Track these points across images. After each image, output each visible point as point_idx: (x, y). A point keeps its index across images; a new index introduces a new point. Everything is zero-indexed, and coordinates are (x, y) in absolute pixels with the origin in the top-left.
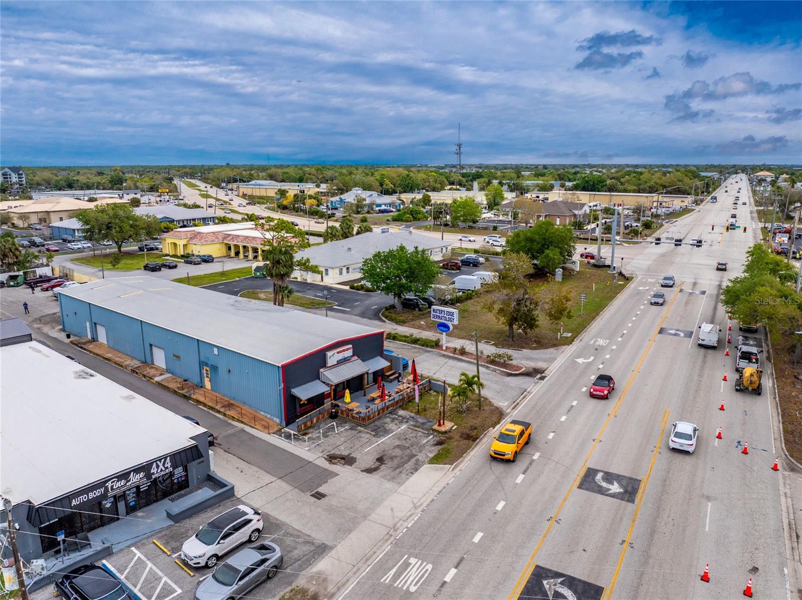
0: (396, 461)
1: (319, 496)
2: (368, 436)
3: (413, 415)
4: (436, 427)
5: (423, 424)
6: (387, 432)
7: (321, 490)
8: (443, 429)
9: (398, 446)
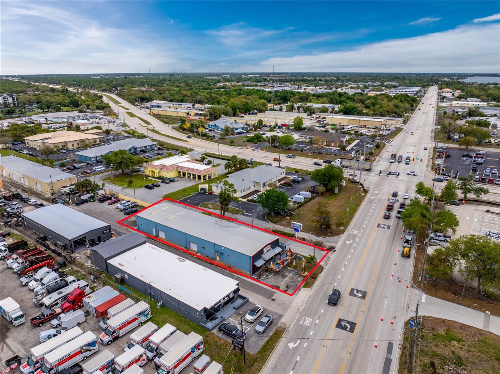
0: (292, 287)
1: (273, 300)
2: (280, 278)
3: (293, 269)
4: (302, 274)
5: (297, 273)
6: (286, 276)
7: (273, 298)
8: (305, 275)
9: (292, 282)
